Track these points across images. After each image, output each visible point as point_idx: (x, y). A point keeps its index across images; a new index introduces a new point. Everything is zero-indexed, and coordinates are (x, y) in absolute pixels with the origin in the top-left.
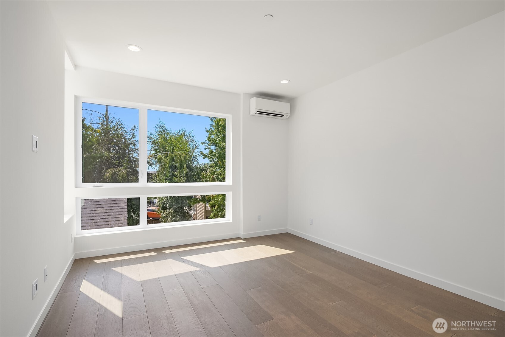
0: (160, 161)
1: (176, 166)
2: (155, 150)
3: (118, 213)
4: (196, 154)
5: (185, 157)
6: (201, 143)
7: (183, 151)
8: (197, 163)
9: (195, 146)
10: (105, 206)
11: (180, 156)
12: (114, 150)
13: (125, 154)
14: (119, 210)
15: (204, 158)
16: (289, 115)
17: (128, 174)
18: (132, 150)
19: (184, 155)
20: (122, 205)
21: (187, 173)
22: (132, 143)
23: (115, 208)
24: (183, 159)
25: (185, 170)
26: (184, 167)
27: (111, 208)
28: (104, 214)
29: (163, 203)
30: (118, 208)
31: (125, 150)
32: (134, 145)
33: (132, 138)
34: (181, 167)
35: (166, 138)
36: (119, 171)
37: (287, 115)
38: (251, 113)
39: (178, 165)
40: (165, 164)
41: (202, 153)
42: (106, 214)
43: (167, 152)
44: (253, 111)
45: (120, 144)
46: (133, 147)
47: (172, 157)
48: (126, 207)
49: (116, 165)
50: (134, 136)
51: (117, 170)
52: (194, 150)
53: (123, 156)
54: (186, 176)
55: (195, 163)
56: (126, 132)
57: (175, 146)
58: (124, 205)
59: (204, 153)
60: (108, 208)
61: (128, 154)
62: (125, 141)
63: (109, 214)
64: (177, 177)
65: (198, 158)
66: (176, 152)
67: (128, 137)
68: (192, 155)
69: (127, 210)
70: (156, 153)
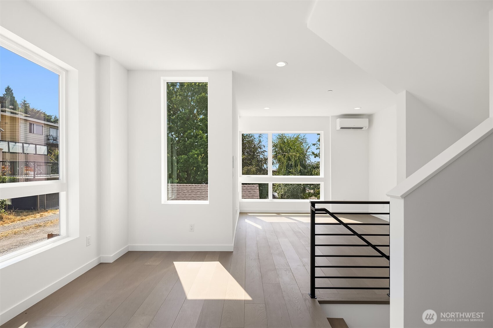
0: (280, 161)
1: (292, 164)
2: (276, 151)
3: (254, 196)
4: (309, 154)
5: (299, 157)
6: (313, 144)
7: (298, 151)
8: (310, 161)
9: (308, 147)
10: (246, 191)
11: (295, 156)
12: (247, 152)
13: (254, 156)
14: (254, 194)
15: (315, 157)
16: (367, 127)
17: (257, 170)
18: (259, 153)
19: (298, 155)
20: (256, 191)
21: (300, 170)
22: (259, 147)
23: (252, 192)
24: (297, 158)
25: (299, 168)
26: (298, 165)
27: (250, 193)
28: (246, 196)
29: (282, 195)
30: (254, 192)
31: (254, 153)
32: (261, 148)
33: (259, 143)
34: (296, 165)
35: (284, 141)
36: (251, 168)
37: (366, 128)
38: (337, 129)
39: (293, 164)
40: (283, 163)
41: (313, 153)
42: (247, 196)
43: (284, 153)
44: (338, 128)
45: (250, 148)
46: (260, 150)
47: (288, 157)
48: (259, 192)
49: (249, 164)
50: (260, 141)
51: (249, 168)
52: (307, 150)
53: (253, 157)
54: (300, 173)
55: (308, 162)
56: (255, 138)
57: (291, 148)
58: (257, 191)
59: (315, 153)
60: (248, 192)
61: (256, 155)
62: (254, 145)
63: (249, 196)
64: (292, 174)
65: (310, 157)
66: (292, 153)
67: (256, 142)
68: (305, 155)
69: (259, 194)
70: (276, 154)
